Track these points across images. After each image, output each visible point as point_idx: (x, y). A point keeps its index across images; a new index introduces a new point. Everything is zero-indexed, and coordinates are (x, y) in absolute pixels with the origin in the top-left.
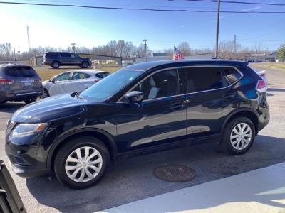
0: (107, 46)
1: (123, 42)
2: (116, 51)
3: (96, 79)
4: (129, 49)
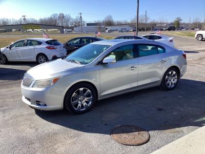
0: (51, 18)
1: (63, 14)
2: (58, 22)
3: (47, 45)
4: (68, 20)
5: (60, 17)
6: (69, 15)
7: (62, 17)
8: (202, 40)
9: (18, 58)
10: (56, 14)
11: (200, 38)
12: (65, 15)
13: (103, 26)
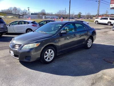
0: (9, 10)
1: (16, 8)
2: (13, 12)
3: (32, 24)
4: (19, 11)
5: (14, 9)
6: (19, 8)
7: (15, 9)
8: (98, 24)
9: (14, 31)
10: (12, 7)
11: (97, 23)
12: (17, 8)
13: (41, 15)
